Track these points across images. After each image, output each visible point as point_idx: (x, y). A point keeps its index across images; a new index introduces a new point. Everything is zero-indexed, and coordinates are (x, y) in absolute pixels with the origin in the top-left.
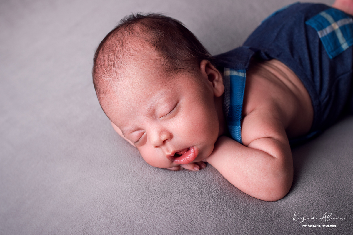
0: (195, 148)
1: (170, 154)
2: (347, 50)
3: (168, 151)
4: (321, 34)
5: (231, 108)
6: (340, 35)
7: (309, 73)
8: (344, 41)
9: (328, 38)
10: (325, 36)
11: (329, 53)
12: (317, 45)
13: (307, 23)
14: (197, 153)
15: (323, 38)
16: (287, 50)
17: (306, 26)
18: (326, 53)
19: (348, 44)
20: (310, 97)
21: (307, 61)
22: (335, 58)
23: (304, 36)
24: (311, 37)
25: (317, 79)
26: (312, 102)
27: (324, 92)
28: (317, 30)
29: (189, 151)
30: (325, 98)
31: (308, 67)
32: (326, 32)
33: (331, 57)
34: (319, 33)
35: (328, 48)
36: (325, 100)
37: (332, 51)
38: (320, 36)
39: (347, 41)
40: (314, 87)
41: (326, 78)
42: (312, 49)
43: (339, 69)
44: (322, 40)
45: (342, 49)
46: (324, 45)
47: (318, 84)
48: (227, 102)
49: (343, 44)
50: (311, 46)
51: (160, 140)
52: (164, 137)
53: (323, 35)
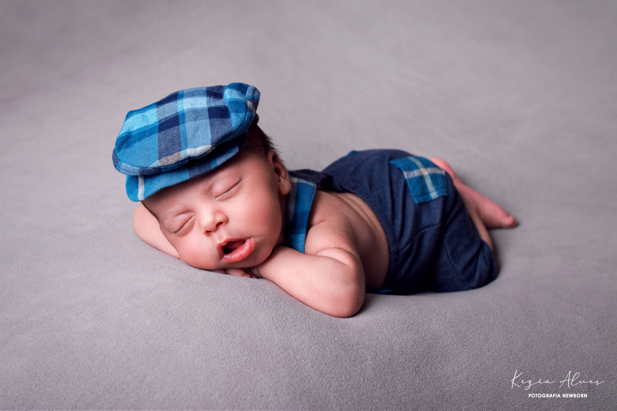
0: (252, 240)
1: (222, 241)
2: (436, 199)
3: (220, 238)
4: (408, 175)
5: (295, 214)
6: (429, 182)
7: (389, 212)
8: (434, 189)
9: (414, 180)
10: (412, 179)
11: (415, 197)
12: (402, 185)
13: (392, 162)
14: (253, 245)
15: (409, 179)
16: (366, 184)
17: (390, 165)
18: (412, 196)
19: (438, 194)
20: (388, 240)
21: (389, 200)
22: (421, 204)
23: (387, 173)
24: (394, 177)
25: (398, 222)
26: (389, 247)
27: (405, 239)
28: (402, 169)
29: (245, 244)
30: (405, 247)
31: (389, 206)
32: (414, 174)
33: (417, 202)
34: (405, 173)
35: (414, 192)
36: (405, 249)
37: (419, 196)
38: (406, 177)
39: (436, 190)
40: (393, 230)
41: (409, 224)
42: (395, 189)
43: (425, 220)
44: (408, 181)
45: (430, 197)
46: (410, 186)
47: (398, 228)
48: (292, 207)
49: (432, 192)
50: (395, 186)
51: (214, 221)
52: (219, 218)
53: (410, 177)
